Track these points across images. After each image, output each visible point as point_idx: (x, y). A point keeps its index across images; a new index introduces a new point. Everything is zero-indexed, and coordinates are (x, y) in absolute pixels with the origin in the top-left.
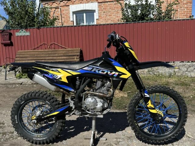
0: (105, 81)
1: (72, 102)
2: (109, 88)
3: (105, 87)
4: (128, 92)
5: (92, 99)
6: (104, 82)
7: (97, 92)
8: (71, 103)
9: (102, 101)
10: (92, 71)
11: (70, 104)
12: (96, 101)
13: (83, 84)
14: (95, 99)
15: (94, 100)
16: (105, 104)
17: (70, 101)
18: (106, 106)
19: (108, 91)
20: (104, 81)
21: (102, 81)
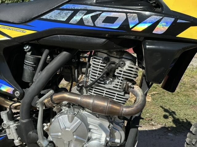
0: (117, 61)
1: (13, 125)
2: (130, 84)
3: (116, 80)
4: (152, 93)
5: (71, 120)
6: (114, 63)
7: (90, 96)
8: (9, 127)
9: (106, 124)
10: (71, 22)
11: (7, 130)
12: (87, 125)
13: (42, 69)
14: (83, 120)
15: (77, 121)
16: (117, 134)
17: (5, 122)
18: (118, 141)
19: (126, 93)
20: (113, 60)
21: (106, 60)
